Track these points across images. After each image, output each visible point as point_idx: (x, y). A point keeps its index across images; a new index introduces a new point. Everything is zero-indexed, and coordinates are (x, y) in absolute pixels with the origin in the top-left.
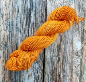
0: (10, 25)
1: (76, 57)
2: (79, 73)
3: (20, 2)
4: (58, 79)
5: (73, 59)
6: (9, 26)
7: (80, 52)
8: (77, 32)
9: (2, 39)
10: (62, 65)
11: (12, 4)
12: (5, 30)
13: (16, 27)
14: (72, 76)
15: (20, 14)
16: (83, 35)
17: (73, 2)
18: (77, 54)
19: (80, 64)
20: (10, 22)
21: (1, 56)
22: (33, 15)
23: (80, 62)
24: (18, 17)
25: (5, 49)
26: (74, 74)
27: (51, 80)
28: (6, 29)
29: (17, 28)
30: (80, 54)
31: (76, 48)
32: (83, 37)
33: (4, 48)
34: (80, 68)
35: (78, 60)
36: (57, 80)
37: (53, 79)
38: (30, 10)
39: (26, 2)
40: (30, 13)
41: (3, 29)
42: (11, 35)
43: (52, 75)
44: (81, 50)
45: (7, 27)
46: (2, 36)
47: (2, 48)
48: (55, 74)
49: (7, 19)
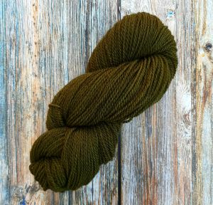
0: (45, 65)
1: (183, 124)
2: (190, 156)
3: (65, 17)
4: (149, 171)
5: (178, 129)
6: (43, 68)
7: (190, 114)
8: (183, 75)
9: (30, 94)
10: (157, 143)
11: (47, 20)
12: (36, 76)
13: (59, 68)
14: (176, 163)
15: (66, 41)
16: (195, 80)
17: (173, 15)
18: (185, 118)
19: (190, 138)
20: (45, 59)
21: (29, 130)
22: (93, 43)
23: (191, 134)
24: (62, 47)
25: (37, 114)
26: (180, 159)
27: (136, 174)
28: (37, 74)
29: (61, 70)
30: (191, 118)
31: (182, 107)
32: (195, 85)
33: (35, 112)
34: (192, 147)
35: (187, 130)
36: (147, 173)
37: (138, 172)
38: (87, 33)
39: (78, 17)
40: (87, 39)
41: (31, 73)
42: (48, 85)
43: (136, 163)
44: (192, 111)
45: (40, 68)
46: (30, 88)
47: (31, 114)
48: (142, 160)
49: (39, 53)
